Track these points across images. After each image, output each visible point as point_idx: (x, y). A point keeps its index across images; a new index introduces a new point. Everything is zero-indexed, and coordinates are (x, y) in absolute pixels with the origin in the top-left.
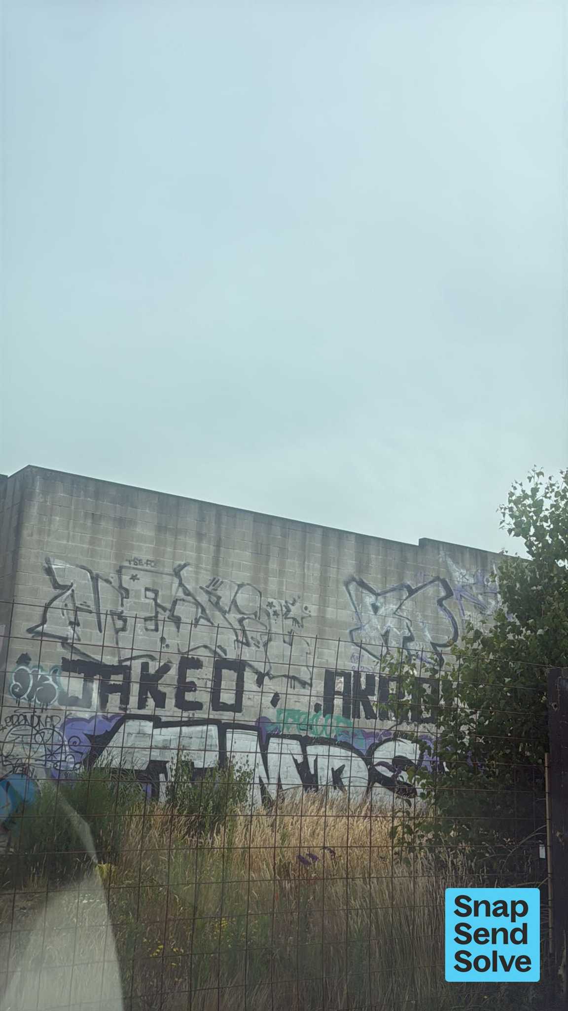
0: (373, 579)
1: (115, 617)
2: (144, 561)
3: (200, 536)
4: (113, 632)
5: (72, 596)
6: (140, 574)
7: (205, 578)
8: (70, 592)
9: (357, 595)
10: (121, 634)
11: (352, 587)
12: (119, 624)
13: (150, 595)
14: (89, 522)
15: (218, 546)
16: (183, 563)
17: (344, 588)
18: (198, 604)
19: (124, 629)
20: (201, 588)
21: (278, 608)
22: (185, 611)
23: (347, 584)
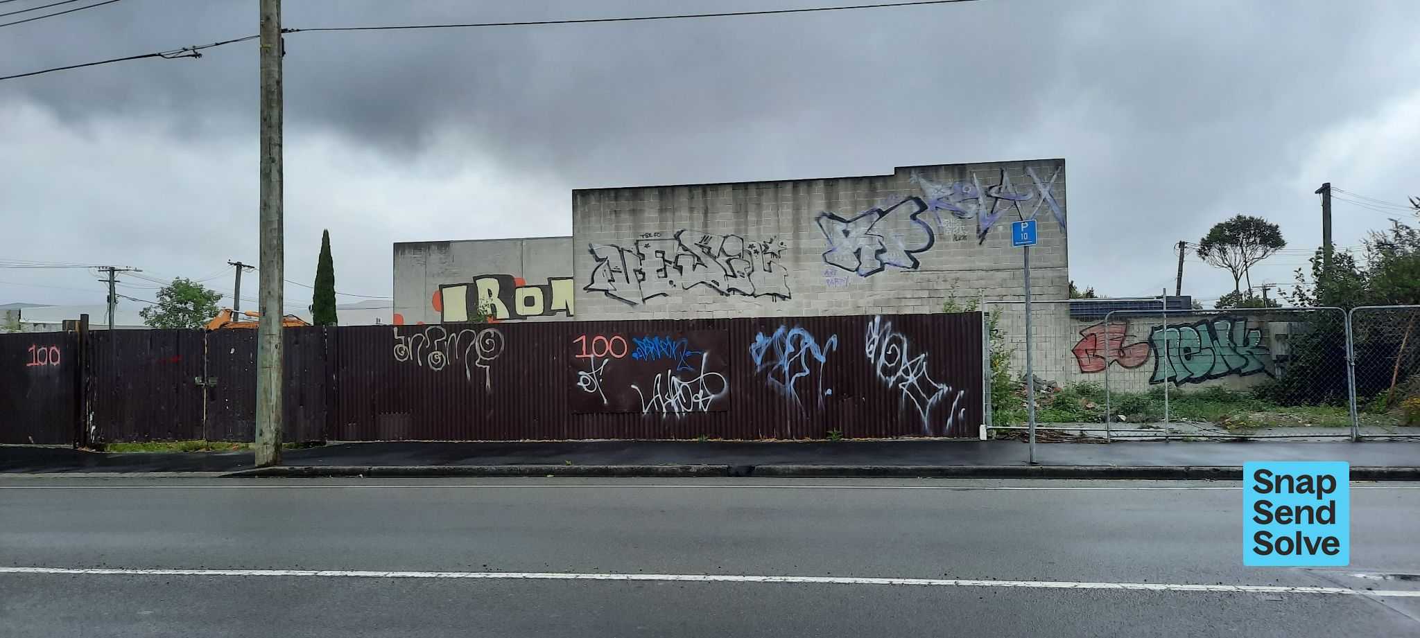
0: (843, 211)
1: (637, 273)
2: (653, 234)
3: (691, 210)
4: (637, 283)
5: (608, 264)
6: (651, 243)
7: (698, 238)
8: (606, 262)
9: (827, 227)
10: (642, 282)
11: (824, 221)
12: (640, 276)
13: (661, 255)
14: (613, 216)
15: (706, 213)
16: (680, 230)
17: (816, 223)
18: (694, 255)
19: (643, 280)
20: (696, 244)
21: (758, 248)
22: (686, 262)
23: (818, 219)
